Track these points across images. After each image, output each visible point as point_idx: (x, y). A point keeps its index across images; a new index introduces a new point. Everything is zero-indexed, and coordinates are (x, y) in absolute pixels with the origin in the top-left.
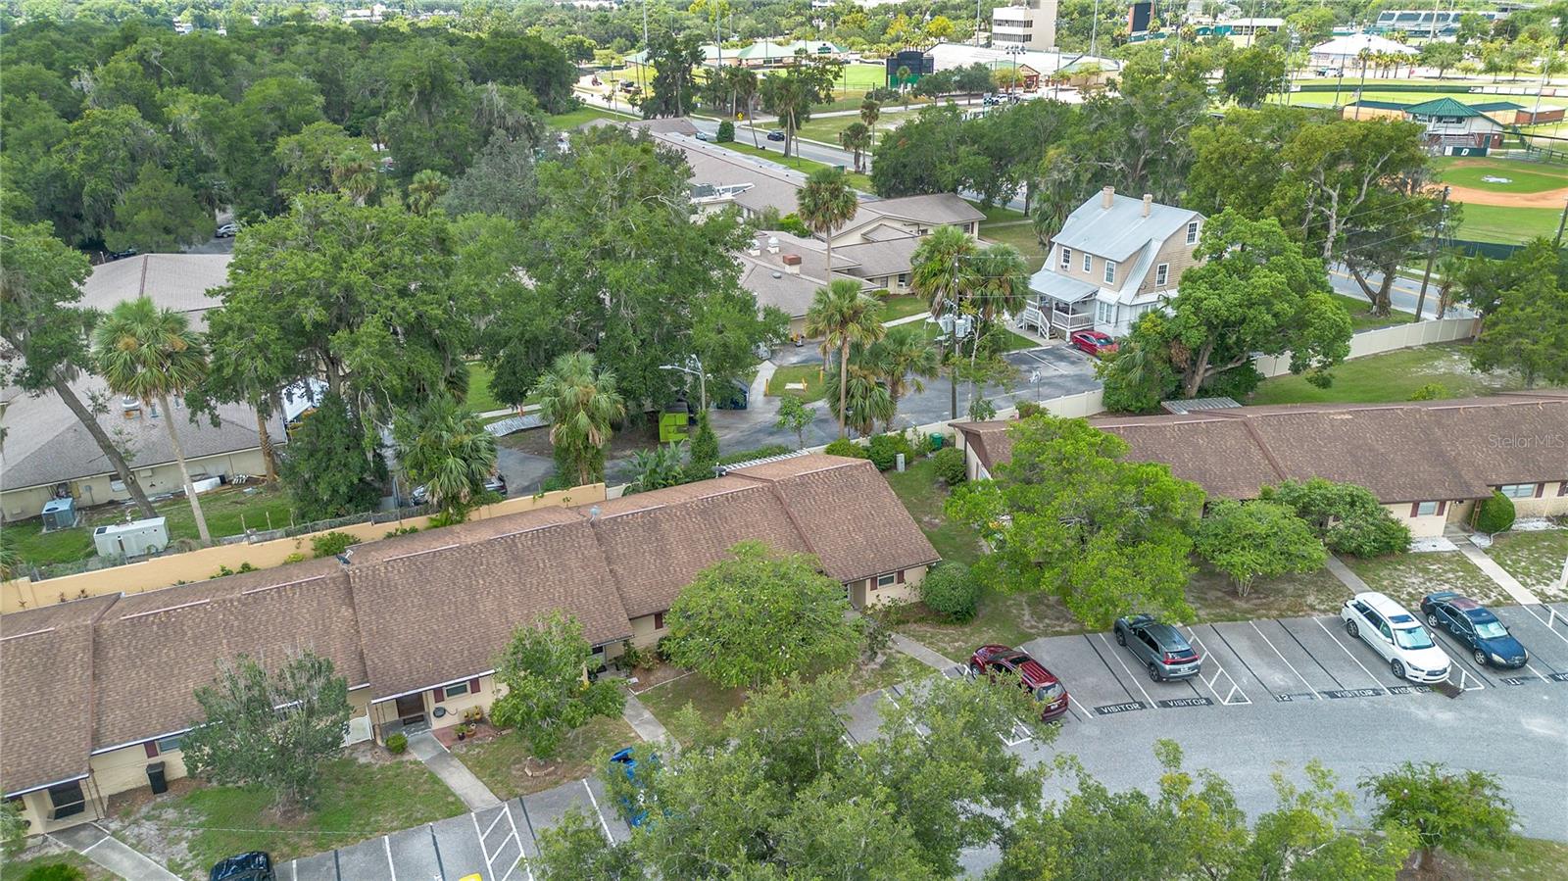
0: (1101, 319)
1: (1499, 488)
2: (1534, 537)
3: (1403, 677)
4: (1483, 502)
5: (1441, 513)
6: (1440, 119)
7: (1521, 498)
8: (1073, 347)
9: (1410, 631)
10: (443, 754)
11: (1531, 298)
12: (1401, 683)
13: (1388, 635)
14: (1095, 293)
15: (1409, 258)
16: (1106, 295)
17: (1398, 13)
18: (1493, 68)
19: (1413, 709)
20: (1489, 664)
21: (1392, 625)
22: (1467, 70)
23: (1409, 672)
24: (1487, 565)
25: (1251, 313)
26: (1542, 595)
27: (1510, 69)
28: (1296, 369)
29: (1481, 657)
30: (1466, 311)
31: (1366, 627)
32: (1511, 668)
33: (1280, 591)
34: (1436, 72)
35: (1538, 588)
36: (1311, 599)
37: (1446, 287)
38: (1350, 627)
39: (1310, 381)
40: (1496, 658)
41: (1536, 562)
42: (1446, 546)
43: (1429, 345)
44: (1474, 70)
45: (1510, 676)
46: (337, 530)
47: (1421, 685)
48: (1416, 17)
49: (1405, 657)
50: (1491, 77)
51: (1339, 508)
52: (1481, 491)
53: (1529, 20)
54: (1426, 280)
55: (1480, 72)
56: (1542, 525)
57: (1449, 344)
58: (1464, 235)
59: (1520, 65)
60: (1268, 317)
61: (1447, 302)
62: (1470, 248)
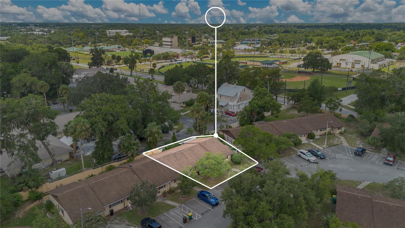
0: (230, 108)
1: (311, 131)
2: (318, 139)
3: (310, 162)
4: (310, 133)
5: (305, 136)
6: (267, 64)
7: (315, 132)
8: (226, 114)
9: (309, 154)
10: (163, 199)
11: (305, 99)
12: (310, 163)
13: (306, 155)
14: (228, 103)
15: (279, 93)
16: (230, 103)
17: (246, 39)
18: (270, 52)
19: (313, 166)
20: (321, 158)
21: (306, 154)
22: (265, 52)
23: (311, 161)
24: (313, 144)
25: (266, 105)
26: (323, 147)
27: (274, 52)
28: (272, 115)
29: (319, 157)
30: (292, 102)
31: (302, 155)
32: (324, 158)
33: (286, 152)
34: (259, 53)
35: (322, 146)
36: (291, 153)
37: (288, 98)
38: (299, 156)
39: (275, 117)
40: (322, 157)
41: (320, 143)
42: (307, 142)
43: (287, 109)
44: (267, 52)
45: (324, 159)
46: (111, 164)
47: (313, 163)
48: (250, 40)
49: (310, 158)
50: (270, 54)
51: (293, 136)
52: (310, 132)
53: (273, 42)
54: (285, 97)
55: (268, 53)
56: (319, 137)
57: (290, 108)
58: (287, 88)
59: (276, 51)
60: (269, 105)
61: (289, 100)
62: (290, 91)
